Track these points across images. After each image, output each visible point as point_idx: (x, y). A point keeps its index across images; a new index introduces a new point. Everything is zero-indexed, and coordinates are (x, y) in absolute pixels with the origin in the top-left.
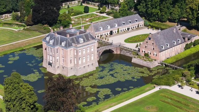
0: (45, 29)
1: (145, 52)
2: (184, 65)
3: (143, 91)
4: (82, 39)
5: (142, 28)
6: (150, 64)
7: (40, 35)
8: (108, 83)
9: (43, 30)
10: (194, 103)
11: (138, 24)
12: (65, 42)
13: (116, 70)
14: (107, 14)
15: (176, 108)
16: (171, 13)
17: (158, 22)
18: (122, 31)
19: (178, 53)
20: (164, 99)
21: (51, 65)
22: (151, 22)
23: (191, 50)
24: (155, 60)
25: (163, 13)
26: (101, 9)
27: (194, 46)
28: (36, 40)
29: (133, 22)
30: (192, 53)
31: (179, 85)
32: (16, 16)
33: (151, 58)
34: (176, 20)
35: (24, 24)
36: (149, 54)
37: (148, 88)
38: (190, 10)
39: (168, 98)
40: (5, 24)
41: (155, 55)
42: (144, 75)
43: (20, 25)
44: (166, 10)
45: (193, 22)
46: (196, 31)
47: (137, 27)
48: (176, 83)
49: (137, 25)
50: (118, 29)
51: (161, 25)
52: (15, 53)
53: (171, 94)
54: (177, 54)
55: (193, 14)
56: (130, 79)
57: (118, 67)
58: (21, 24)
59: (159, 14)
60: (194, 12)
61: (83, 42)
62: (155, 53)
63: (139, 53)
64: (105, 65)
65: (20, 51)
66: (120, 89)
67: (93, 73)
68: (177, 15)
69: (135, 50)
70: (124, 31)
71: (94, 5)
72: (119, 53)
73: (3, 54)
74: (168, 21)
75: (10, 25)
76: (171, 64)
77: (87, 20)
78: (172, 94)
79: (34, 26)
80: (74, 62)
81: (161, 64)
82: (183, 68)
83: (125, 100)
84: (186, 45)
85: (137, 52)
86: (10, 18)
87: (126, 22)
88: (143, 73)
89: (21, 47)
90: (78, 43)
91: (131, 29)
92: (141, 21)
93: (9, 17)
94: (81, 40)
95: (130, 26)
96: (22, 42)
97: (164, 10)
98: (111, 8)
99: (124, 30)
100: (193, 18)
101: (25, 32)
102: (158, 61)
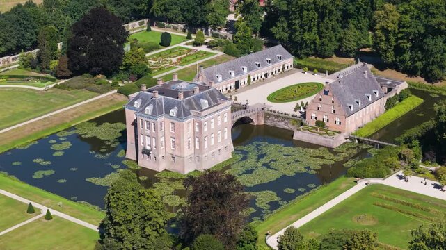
0: (99, 84)
1: (316, 118)
2: (397, 139)
3: (338, 191)
4: (206, 101)
5: (290, 73)
6: (332, 140)
7: (93, 97)
8: (265, 181)
9: (96, 86)
10: (437, 205)
11: (284, 65)
12: (176, 108)
13: (271, 156)
14: (208, 47)
15: (408, 216)
16: (340, 40)
17: (314, 57)
18: (256, 79)
19: (376, 117)
20: (380, 202)
21: (148, 154)
22: (301, 58)
23: (397, 110)
24: (339, 133)
25: (326, 40)
26: (194, 36)
27: (400, 101)
28: (88, 106)
29: (275, 61)
30: (400, 115)
31: (398, 176)
32: (30, 59)
33: (329, 129)
34: (351, 51)
35: (49, 75)
36: (325, 121)
37: (344, 186)
38: (382, 32)
39: (387, 199)
40: (11, 77)
41: (338, 123)
42: (326, 162)
43: (43, 78)
44: (330, 33)
45: (388, 54)
46: (394, 71)
47: (281, 70)
48: (393, 172)
49: (281, 67)
50: (249, 77)
51: (323, 63)
52: (58, 135)
53: (389, 191)
54: (374, 119)
55: (388, 40)
56: (304, 170)
57: (273, 150)
58: (42, 75)
59: (317, 42)
60: (391, 35)
61: (208, 106)
62: (338, 120)
63: (304, 121)
64: (245, 148)
65: (65, 130)
66: (293, 191)
67: (229, 163)
68: (354, 44)
69: (296, 116)
70: (260, 81)
71: (176, 29)
72: (262, 123)
73: (36, 138)
74: (334, 56)
75: (22, 78)
76: (368, 138)
77: (174, 60)
78: (392, 193)
79: (74, 78)
80: (195, 146)
81: (350, 138)
82: (394, 144)
83: (311, 208)
84: (388, 100)
85: (300, 119)
86: (15, 64)
87: (262, 61)
88: (323, 158)
89: (67, 123)
90: (200, 108)
91: (270, 74)
92: (288, 58)
93: (11, 62)
94: (205, 103)
95: (269, 69)
96: (64, 112)
97: (326, 35)
98: (213, 33)
99: (259, 78)
100: (388, 48)
101: (60, 91)
102: (345, 134)
